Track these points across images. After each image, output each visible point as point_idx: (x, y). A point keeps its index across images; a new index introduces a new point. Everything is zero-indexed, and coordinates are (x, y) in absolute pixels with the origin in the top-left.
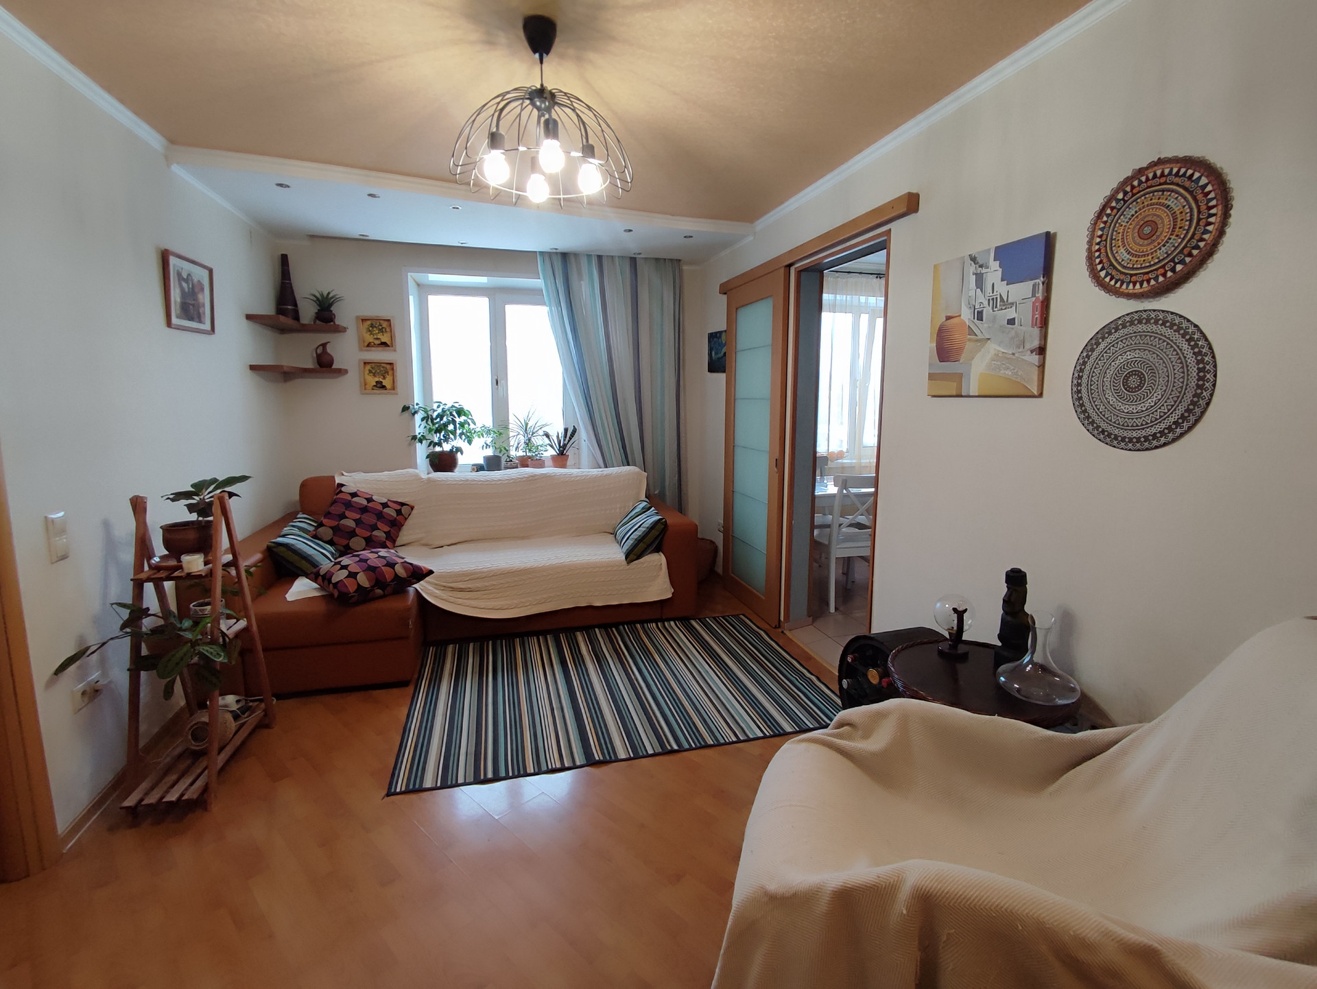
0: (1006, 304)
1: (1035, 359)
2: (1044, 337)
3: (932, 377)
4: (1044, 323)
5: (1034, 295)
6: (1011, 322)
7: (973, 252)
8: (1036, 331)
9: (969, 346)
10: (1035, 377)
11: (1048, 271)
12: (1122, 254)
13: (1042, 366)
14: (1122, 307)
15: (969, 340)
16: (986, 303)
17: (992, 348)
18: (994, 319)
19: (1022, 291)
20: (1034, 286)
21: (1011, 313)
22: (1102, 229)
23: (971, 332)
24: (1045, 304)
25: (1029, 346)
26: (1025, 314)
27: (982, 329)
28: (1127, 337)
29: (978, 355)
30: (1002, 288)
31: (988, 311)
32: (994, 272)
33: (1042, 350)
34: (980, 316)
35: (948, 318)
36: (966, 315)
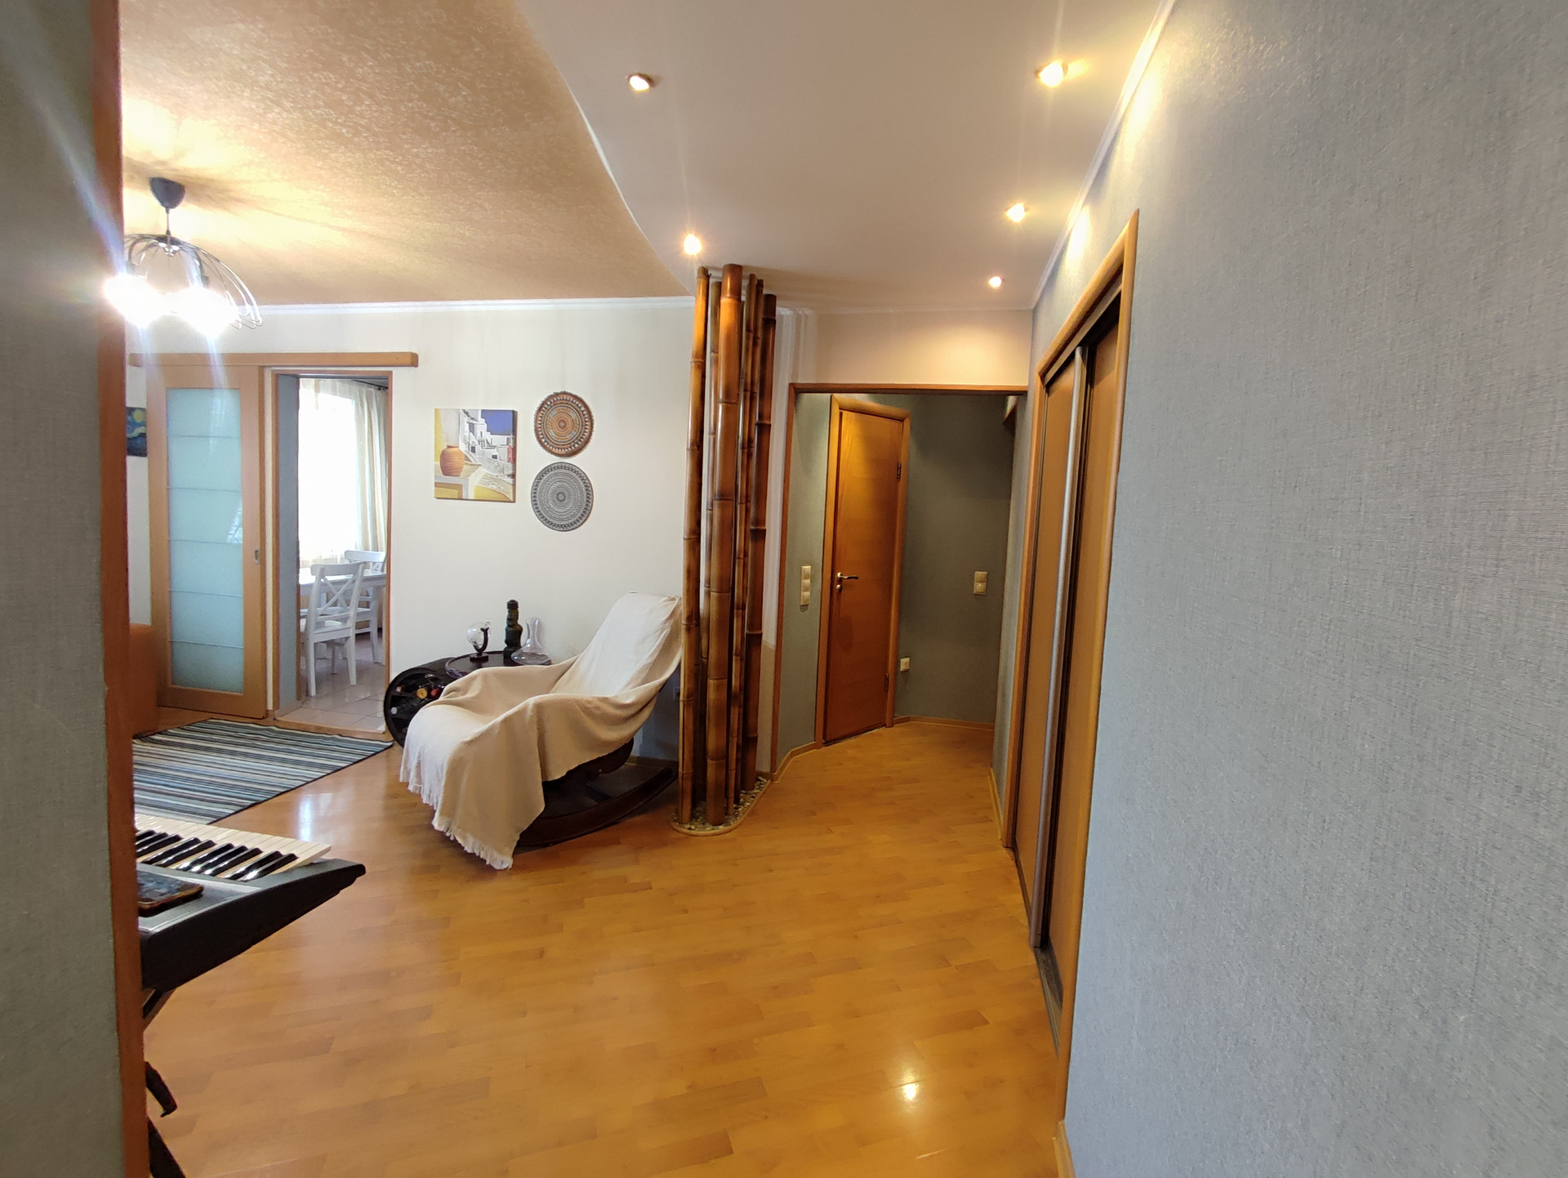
0: (491, 446)
1: (510, 480)
2: (514, 468)
3: (437, 485)
4: (514, 461)
5: (508, 444)
6: (495, 457)
7: (467, 409)
8: (510, 465)
9: (465, 467)
10: (511, 491)
11: (514, 432)
12: (552, 433)
13: (514, 485)
14: (552, 459)
15: (466, 464)
16: (477, 443)
17: (483, 471)
18: (483, 454)
19: (500, 440)
20: (508, 439)
21: (494, 452)
22: (541, 417)
23: (467, 459)
24: (514, 450)
25: (506, 473)
26: (503, 454)
27: (475, 458)
28: (556, 474)
29: (473, 474)
30: (488, 436)
31: (478, 448)
32: (481, 425)
33: (513, 476)
34: (473, 450)
35: (449, 447)
36: (463, 448)
